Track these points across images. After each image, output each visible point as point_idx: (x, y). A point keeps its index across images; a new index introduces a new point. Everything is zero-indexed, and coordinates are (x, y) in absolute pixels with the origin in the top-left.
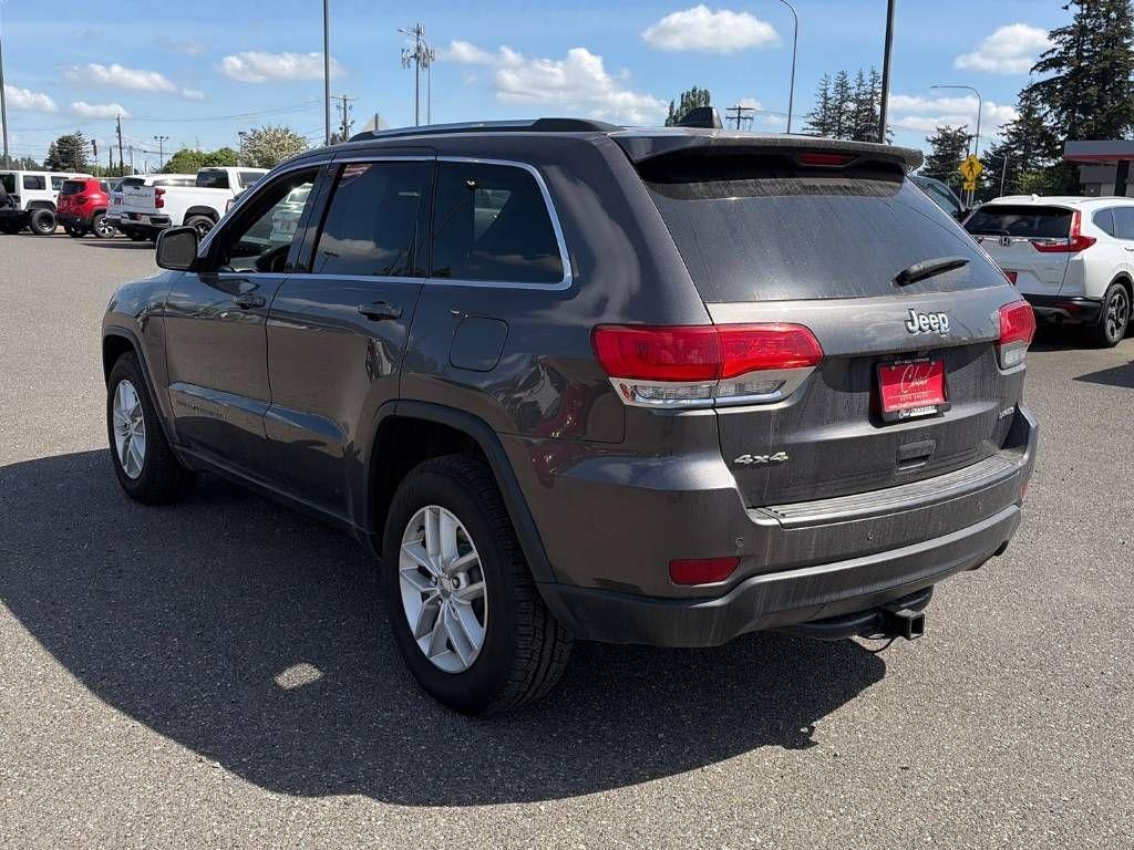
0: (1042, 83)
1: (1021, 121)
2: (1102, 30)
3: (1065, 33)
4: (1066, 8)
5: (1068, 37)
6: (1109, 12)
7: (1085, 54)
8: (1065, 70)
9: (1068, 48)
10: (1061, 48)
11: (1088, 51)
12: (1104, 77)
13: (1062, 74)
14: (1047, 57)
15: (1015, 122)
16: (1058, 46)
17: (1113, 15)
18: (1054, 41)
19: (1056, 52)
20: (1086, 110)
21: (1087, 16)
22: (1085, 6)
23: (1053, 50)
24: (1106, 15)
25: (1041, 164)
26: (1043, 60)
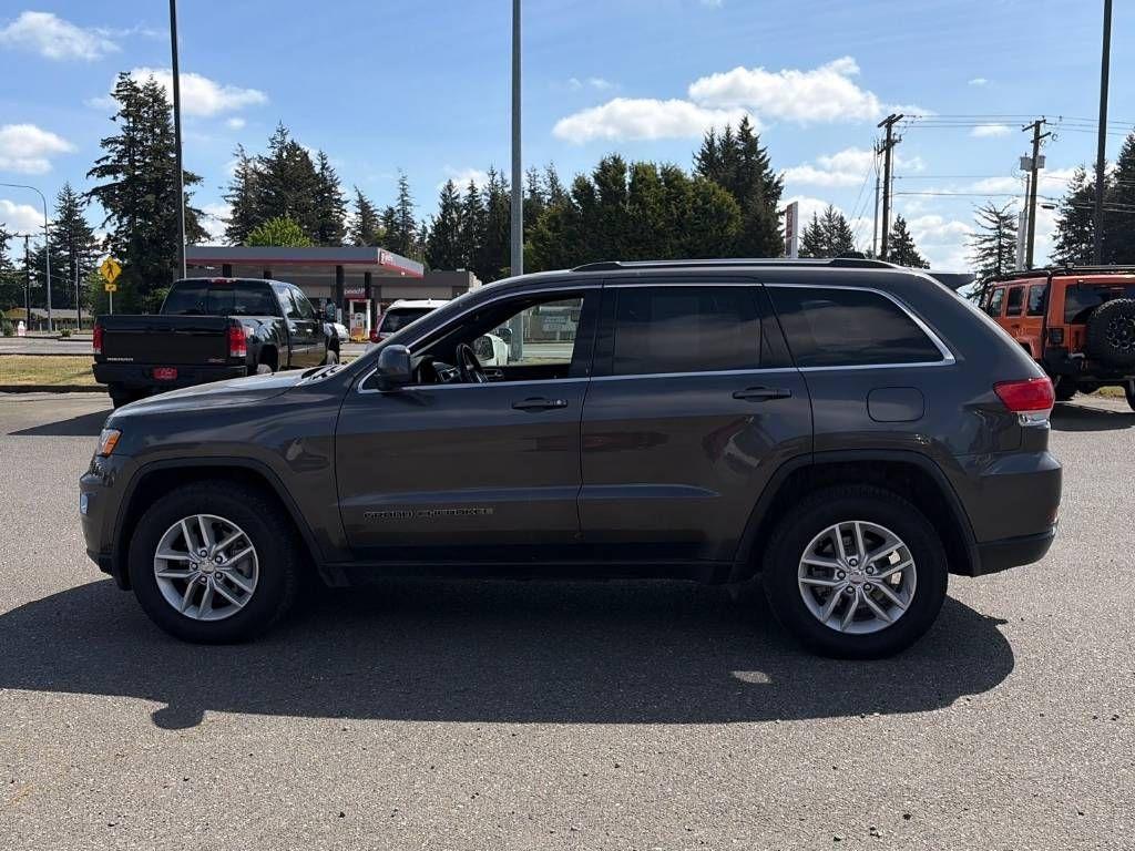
0: (101, 188)
1: (62, 222)
2: (150, 143)
3: (116, 142)
4: (114, 119)
5: (120, 147)
6: (152, 127)
7: (137, 164)
8: (121, 177)
9: (121, 157)
10: (114, 156)
11: (139, 161)
12: (157, 186)
13: (119, 181)
14: (102, 163)
15: (57, 223)
16: (111, 154)
17: (158, 131)
18: (107, 149)
19: (110, 160)
20: (145, 215)
21: (134, 129)
22: (131, 120)
23: (107, 158)
24: (152, 131)
25: (88, 264)
26: (99, 166)
